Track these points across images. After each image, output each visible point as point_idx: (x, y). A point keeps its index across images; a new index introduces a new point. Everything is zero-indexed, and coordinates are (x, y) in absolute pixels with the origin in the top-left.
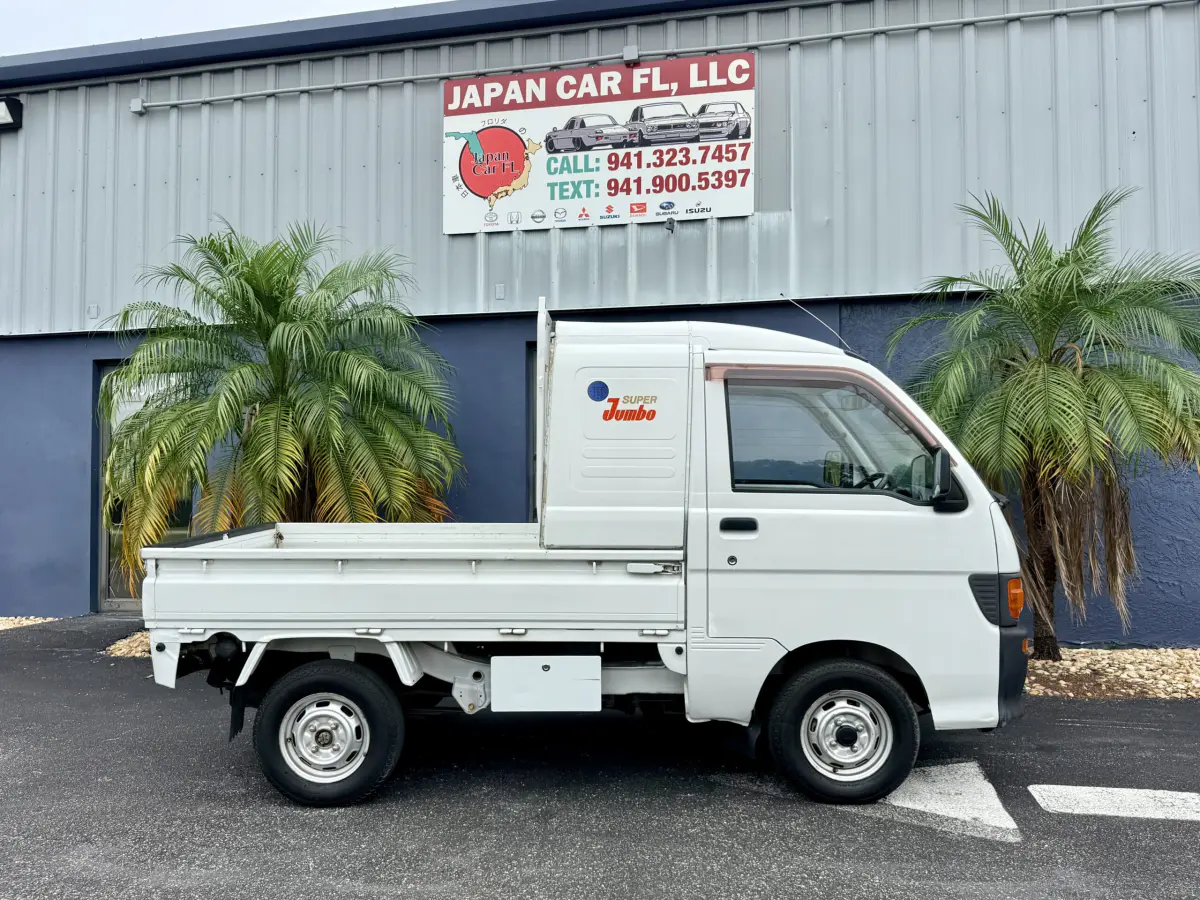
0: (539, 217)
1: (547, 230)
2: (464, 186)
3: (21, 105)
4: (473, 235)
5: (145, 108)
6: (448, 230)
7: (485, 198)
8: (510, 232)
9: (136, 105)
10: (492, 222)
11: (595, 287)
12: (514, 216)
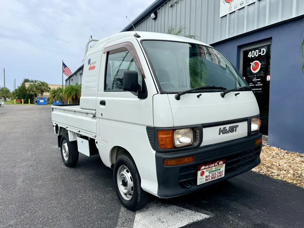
0: (242, 4)
1: (244, 7)
2: (225, 1)
3: (157, 12)
4: (226, 15)
5: (172, 5)
6: (221, 16)
7: (229, 3)
8: (235, 11)
9: (170, 6)
10: (231, 10)
11: (256, 23)
12: (236, 6)
